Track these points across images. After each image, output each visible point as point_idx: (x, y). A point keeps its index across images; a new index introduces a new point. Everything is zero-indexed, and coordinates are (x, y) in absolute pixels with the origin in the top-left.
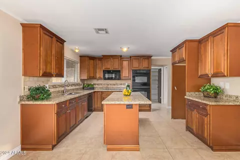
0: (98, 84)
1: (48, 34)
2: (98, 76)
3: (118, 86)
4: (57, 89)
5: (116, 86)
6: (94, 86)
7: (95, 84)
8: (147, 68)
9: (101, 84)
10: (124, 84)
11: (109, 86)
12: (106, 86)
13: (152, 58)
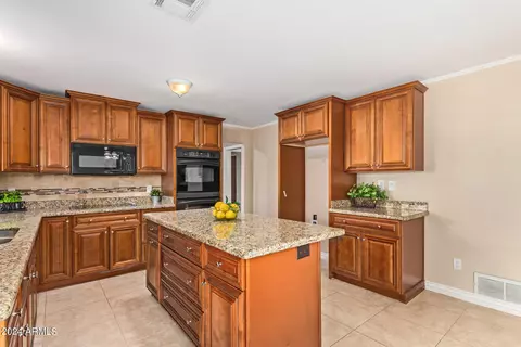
2: (46, 161)
3: (121, 195)
5: (114, 195)
6: (24, 198)
7: (27, 192)
8: (214, 146)
9: (57, 191)
10: (142, 189)
11: (89, 196)
12: (76, 196)
13: (224, 124)
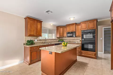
0: (65, 40)
1: (33, 20)
4: (42, 41)
5: (74, 41)
7: (64, 40)
8: (93, 28)
11: (71, 41)
